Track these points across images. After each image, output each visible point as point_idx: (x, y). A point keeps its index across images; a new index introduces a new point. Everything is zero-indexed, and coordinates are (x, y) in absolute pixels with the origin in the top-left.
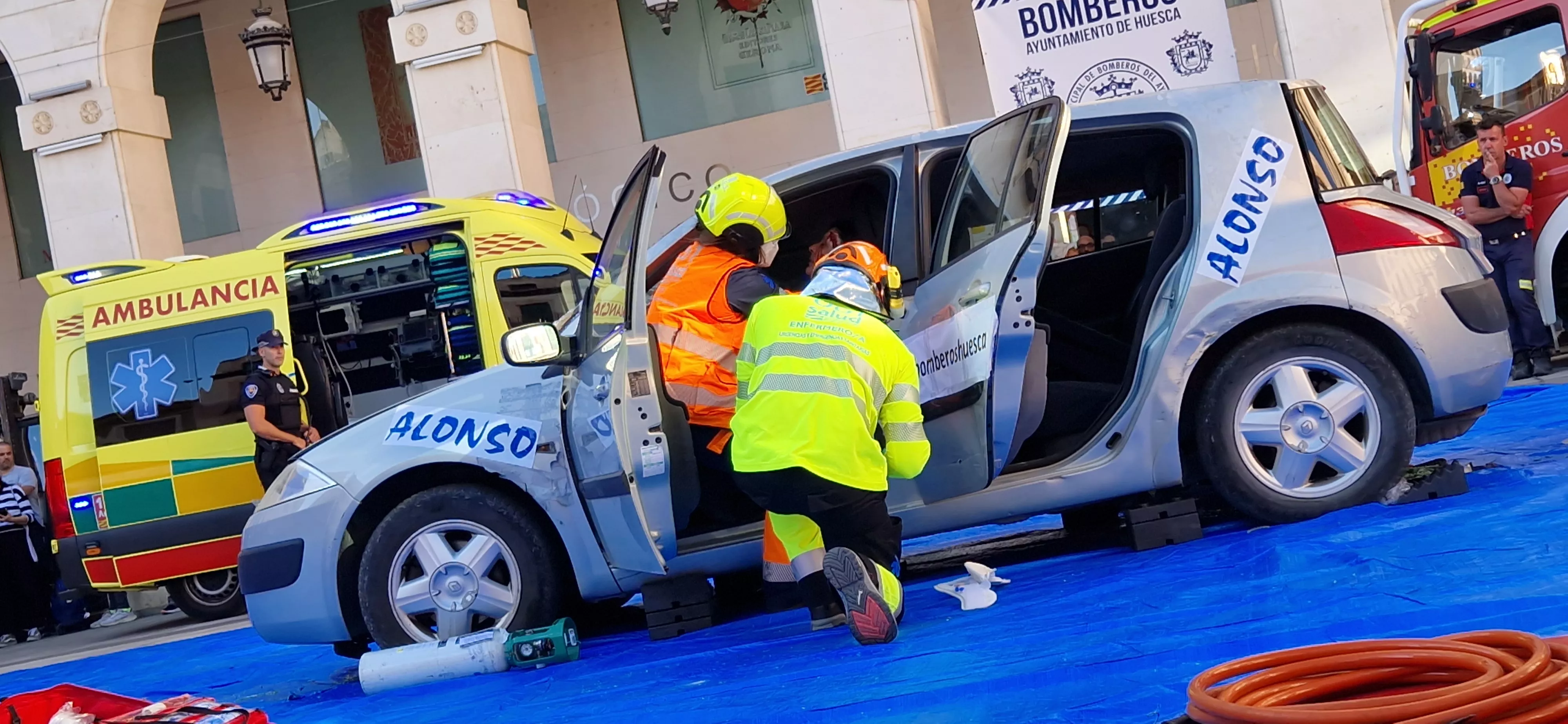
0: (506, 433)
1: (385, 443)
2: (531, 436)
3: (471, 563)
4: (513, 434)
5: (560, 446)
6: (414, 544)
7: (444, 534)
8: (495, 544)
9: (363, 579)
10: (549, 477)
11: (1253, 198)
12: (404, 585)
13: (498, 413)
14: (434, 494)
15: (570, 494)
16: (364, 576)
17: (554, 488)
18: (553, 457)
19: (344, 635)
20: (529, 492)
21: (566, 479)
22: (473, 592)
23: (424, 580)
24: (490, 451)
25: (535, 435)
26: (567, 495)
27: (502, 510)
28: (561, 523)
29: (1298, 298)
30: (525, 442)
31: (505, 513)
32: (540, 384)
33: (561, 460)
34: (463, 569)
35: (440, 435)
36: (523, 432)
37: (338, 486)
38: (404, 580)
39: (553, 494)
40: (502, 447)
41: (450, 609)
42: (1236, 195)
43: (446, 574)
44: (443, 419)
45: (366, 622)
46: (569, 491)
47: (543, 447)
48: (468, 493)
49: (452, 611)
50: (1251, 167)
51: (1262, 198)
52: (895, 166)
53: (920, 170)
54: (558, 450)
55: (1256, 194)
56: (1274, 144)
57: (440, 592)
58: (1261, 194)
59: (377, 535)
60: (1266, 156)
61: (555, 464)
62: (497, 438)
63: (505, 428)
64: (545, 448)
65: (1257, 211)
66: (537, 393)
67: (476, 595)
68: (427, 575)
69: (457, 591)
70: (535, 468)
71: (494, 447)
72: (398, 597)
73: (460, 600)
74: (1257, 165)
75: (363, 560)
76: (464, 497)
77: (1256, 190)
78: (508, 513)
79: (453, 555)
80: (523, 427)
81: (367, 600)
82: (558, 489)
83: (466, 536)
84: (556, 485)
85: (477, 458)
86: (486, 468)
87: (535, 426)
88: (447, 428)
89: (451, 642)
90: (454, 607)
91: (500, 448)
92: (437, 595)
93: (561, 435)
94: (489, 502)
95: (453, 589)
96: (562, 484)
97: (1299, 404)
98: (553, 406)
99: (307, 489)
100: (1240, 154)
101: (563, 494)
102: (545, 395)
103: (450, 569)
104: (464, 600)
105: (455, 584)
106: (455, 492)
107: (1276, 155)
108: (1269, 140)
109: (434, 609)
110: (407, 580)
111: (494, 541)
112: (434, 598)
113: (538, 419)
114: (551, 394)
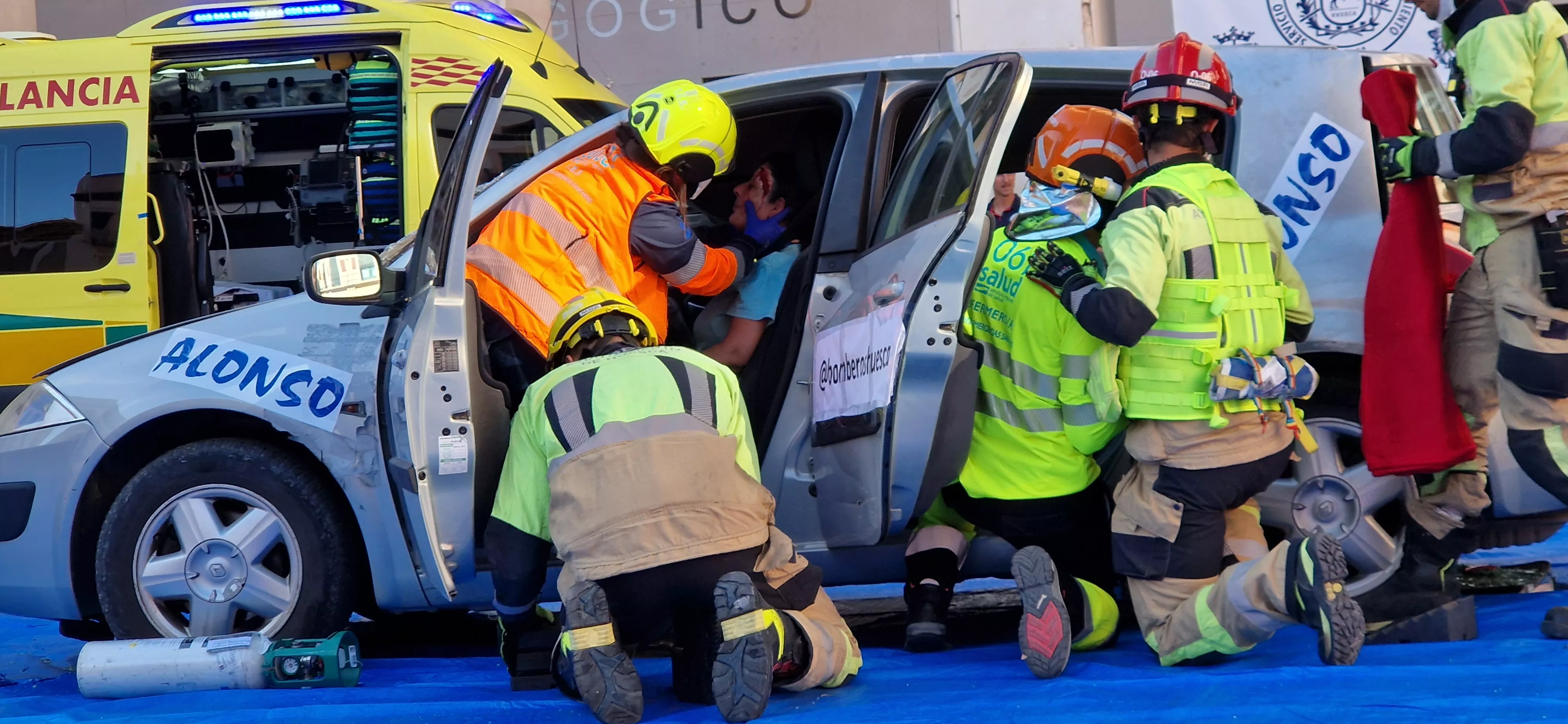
0: (306, 383)
1: (152, 374)
2: (337, 390)
3: (241, 543)
4: (314, 386)
5: (371, 409)
6: (173, 509)
7: (212, 502)
8: (276, 523)
9: (103, 546)
10: (353, 446)
11: (1300, 204)
12: (152, 561)
13: (299, 355)
14: (205, 449)
15: (376, 472)
16: (104, 541)
17: (357, 461)
18: (360, 421)
19: (74, 613)
20: (326, 462)
21: (374, 451)
22: (239, 581)
23: (177, 559)
24: (282, 403)
25: (342, 390)
26: (372, 474)
27: (289, 480)
28: (361, 507)
29: (1334, 342)
30: (328, 398)
31: (291, 486)
32: (358, 324)
33: (371, 427)
34: (231, 550)
35: (222, 374)
36: (327, 384)
37: (86, 422)
38: (155, 554)
39: (355, 469)
40: (299, 399)
41: (208, 598)
42: (1279, 197)
43: (209, 553)
44: (229, 353)
45: (100, 601)
46: (376, 468)
47: (350, 407)
48: (249, 453)
49: (210, 601)
50: (1305, 161)
51: (1313, 205)
52: (852, 95)
53: (884, 107)
54: (368, 414)
55: (1305, 200)
56: (1340, 136)
57: (198, 575)
58: (1310, 198)
59: (127, 493)
60: (1326, 151)
61: (363, 432)
62: (294, 388)
63: (305, 376)
64: (352, 409)
65: (1302, 222)
66: (352, 336)
67: (243, 585)
68: (184, 552)
69: (220, 577)
70: (337, 432)
71: (289, 399)
72: (144, 575)
73: (221, 589)
74: (1313, 160)
75: (106, 522)
76: (243, 456)
77: (1305, 193)
78: (296, 485)
79: (221, 531)
80: (328, 378)
81: (104, 573)
82: (362, 462)
83: (241, 508)
84: (361, 457)
85: (265, 410)
86: (274, 425)
87: (344, 378)
88: (233, 366)
89: (197, 645)
90: (214, 596)
91: (295, 401)
92: (193, 578)
93: (375, 395)
94: (274, 468)
95: (215, 574)
96: (369, 458)
97: (1319, 479)
98: (370, 356)
99: (50, 419)
100: (1293, 144)
101: (368, 471)
102: (362, 339)
103: (214, 547)
104: (228, 590)
105: (218, 567)
106: (233, 449)
107: (1338, 150)
108: (1333, 131)
109: (189, 596)
110: (158, 555)
111: (274, 518)
112: (190, 581)
113: (349, 370)
114: (370, 340)
